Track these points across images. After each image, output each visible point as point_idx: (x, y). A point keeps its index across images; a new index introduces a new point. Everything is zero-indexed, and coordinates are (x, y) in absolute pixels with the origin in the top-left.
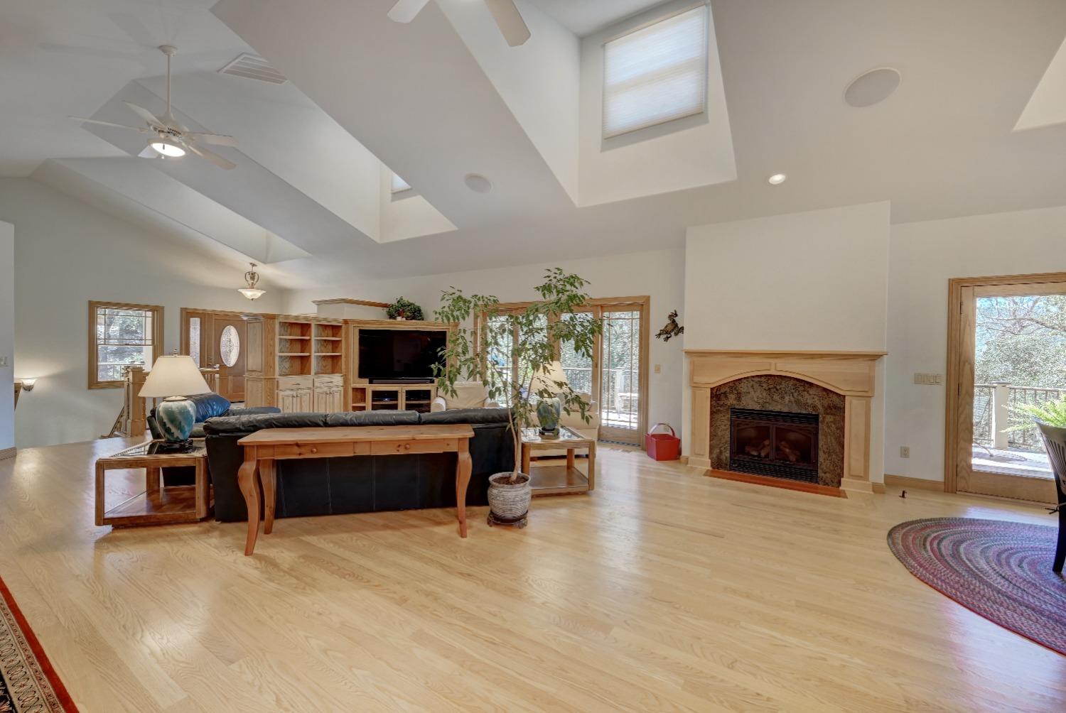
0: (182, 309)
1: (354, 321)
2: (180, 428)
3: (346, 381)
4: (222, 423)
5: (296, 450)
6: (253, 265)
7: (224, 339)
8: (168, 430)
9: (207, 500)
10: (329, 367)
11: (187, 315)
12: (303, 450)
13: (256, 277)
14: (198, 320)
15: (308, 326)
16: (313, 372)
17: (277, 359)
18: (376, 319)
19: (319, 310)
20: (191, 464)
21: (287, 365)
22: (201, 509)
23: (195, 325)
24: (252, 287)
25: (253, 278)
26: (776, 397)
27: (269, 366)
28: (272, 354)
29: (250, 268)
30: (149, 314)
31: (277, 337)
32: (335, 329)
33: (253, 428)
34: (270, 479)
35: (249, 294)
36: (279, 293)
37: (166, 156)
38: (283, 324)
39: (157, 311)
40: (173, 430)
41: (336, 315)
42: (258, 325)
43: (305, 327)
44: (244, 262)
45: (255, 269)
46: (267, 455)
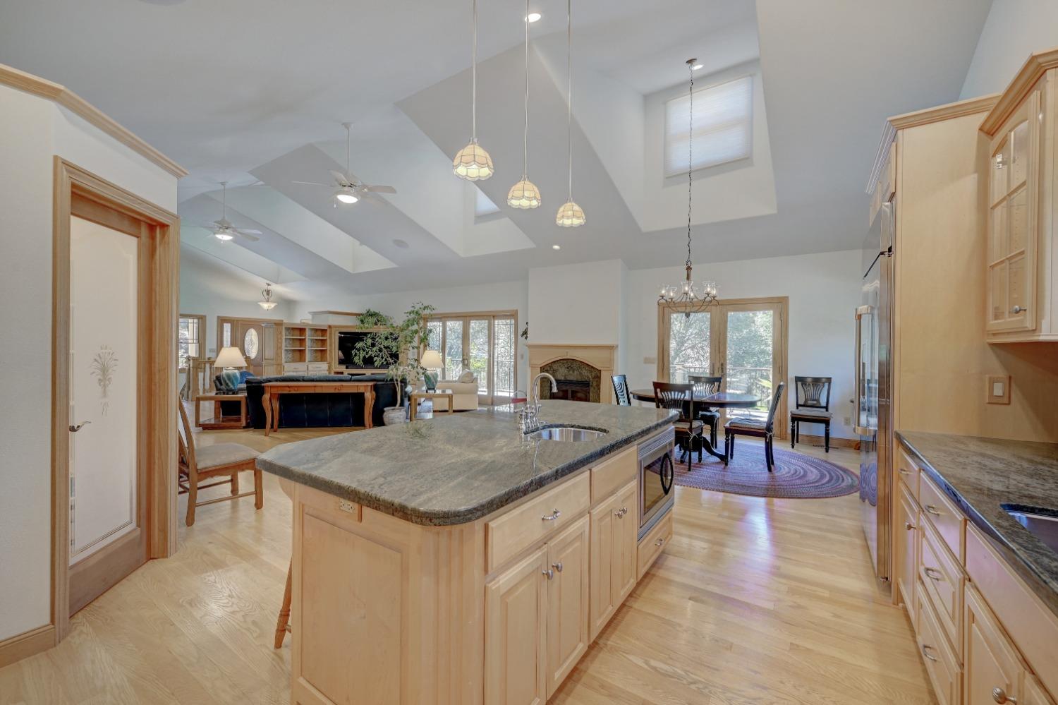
0: (218, 317)
1: (336, 327)
2: (233, 384)
3: (330, 368)
4: (254, 379)
5: (288, 389)
6: (268, 285)
7: (247, 338)
8: (227, 384)
9: (247, 419)
10: (319, 357)
11: (222, 321)
12: (291, 389)
13: (270, 295)
14: (229, 325)
15: (305, 329)
16: (307, 360)
17: (283, 351)
18: (352, 325)
19: (313, 318)
20: (238, 399)
21: (290, 356)
22: (244, 423)
23: (227, 327)
24: (268, 301)
25: (268, 294)
26: (571, 372)
27: (278, 355)
28: (281, 348)
29: (266, 287)
30: (196, 321)
31: (284, 337)
32: (323, 331)
33: (270, 381)
34: (276, 405)
35: (265, 306)
36: (288, 304)
37: (224, 241)
38: (287, 329)
39: (202, 319)
40: (230, 384)
41: (323, 322)
42: (271, 330)
43: (302, 331)
44: (262, 283)
45: (270, 288)
46: (275, 391)
